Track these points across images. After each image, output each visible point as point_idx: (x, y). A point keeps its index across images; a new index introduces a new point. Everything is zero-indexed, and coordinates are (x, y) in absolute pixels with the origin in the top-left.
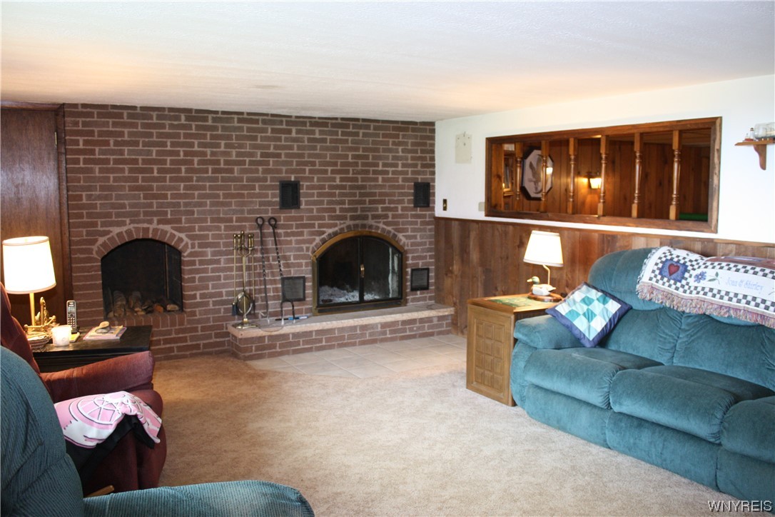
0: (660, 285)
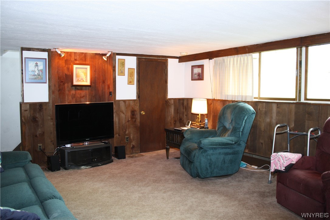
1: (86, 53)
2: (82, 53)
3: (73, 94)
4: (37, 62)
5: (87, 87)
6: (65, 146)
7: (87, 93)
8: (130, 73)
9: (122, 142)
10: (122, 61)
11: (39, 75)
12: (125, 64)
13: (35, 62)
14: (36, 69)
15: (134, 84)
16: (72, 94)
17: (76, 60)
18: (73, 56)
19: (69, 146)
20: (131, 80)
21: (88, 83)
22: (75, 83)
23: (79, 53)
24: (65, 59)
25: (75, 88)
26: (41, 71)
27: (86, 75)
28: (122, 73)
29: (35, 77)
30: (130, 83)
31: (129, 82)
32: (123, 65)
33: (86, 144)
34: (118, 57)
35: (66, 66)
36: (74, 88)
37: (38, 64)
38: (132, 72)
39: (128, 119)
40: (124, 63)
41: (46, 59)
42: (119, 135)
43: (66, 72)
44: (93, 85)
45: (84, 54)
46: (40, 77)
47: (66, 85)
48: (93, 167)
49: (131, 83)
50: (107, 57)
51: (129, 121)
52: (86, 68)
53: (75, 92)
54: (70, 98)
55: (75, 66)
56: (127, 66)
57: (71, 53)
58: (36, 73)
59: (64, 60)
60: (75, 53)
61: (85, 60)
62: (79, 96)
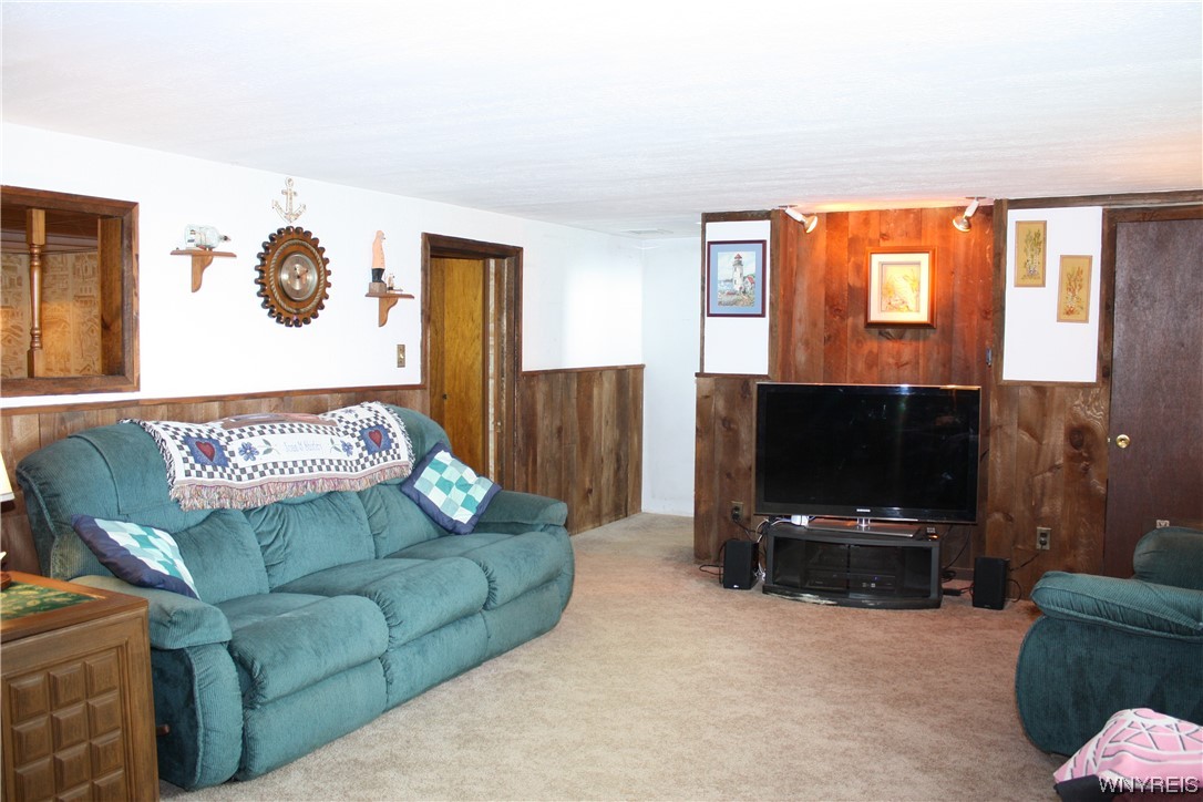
0: (205, 478)
1: (921, 209)
2: (908, 211)
3: (871, 352)
4: (741, 254)
5: (922, 331)
6: (789, 517)
7: (921, 352)
8: (1070, 277)
9: (1020, 547)
10: (1034, 229)
11: (744, 292)
12: (1045, 239)
13: (735, 254)
14: (737, 275)
15: (1086, 321)
16: (866, 352)
17: (884, 236)
18: (874, 221)
19: (801, 520)
20: (1074, 304)
21: (922, 316)
22: (876, 315)
23: (895, 210)
24: (850, 236)
25: (880, 333)
26: (751, 278)
27: (915, 286)
28: (1033, 276)
29: (735, 297)
30: (1070, 313)
31: (1063, 311)
32: (1039, 244)
33: (864, 525)
34: (1014, 216)
35: (852, 259)
36: (875, 331)
37: (743, 260)
38: (1080, 272)
39: (1053, 460)
40: (1041, 238)
41: (763, 242)
42: (1008, 518)
43: (852, 280)
44: (939, 322)
45: (912, 216)
46: (746, 297)
47: (850, 321)
48: (839, 604)
49: (1071, 317)
50: (968, 218)
51: (1058, 467)
52: (919, 264)
53: (879, 347)
54: (861, 366)
55: (876, 259)
56: (1056, 249)
57: (868, 213)
58: (737, 288)
59: (846, 240)
60: (882, 213)
61: (919, 234)
62: (891, 361)
